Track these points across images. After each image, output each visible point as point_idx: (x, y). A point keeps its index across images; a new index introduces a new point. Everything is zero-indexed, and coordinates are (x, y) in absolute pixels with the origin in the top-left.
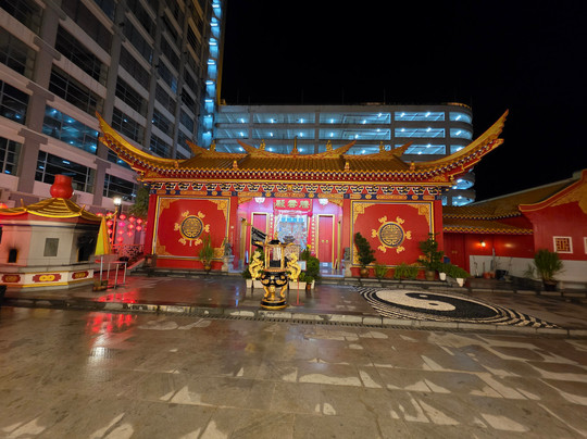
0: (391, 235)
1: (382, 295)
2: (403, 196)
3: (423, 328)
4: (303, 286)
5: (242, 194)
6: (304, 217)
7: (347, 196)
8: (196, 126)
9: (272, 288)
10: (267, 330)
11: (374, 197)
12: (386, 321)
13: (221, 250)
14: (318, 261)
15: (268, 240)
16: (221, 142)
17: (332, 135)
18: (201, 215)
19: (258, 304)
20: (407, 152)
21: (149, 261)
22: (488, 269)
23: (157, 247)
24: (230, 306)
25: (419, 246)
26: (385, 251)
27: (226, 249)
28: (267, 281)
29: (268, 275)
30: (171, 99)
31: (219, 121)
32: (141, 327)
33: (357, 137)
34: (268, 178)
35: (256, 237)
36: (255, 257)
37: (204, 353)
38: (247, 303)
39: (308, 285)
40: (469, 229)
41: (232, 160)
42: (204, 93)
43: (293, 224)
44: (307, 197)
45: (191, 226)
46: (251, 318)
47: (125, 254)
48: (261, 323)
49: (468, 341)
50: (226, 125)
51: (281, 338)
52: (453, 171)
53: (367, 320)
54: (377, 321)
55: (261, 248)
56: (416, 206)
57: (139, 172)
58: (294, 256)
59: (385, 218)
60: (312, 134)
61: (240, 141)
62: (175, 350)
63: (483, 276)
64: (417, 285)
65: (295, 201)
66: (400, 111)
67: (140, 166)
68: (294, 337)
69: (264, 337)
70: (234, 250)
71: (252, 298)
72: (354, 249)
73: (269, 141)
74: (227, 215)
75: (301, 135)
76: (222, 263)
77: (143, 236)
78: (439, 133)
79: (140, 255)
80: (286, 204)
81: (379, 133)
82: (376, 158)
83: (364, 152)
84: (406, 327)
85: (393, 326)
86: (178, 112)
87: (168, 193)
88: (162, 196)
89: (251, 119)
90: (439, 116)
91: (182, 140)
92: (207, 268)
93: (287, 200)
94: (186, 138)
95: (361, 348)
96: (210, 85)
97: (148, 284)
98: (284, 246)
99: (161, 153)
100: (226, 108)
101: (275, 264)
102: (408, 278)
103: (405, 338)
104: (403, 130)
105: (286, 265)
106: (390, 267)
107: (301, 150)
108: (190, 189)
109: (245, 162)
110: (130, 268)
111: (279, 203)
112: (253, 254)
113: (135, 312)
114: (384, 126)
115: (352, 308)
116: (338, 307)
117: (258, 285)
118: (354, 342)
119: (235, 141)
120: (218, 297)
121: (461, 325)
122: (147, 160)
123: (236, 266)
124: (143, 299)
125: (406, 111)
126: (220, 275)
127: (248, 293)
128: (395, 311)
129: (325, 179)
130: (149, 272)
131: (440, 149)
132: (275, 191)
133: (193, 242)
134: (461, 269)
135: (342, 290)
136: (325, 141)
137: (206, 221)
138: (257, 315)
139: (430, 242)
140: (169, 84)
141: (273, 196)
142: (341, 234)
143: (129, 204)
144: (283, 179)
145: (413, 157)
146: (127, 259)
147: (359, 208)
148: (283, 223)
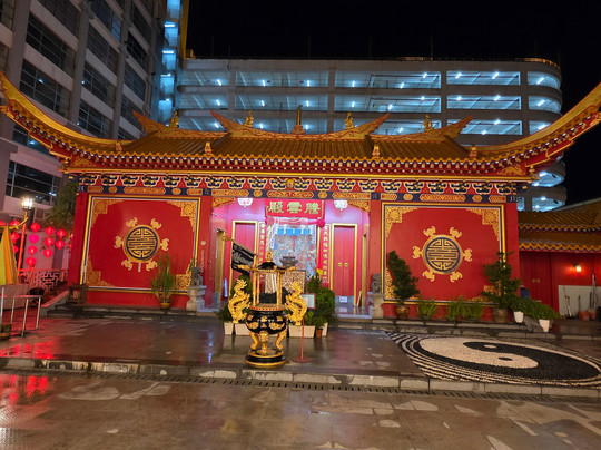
0: (442, 255)
1: (429, 344)
2: (459, 197)
3: (490, 395)
4: (310, 331)
5: (218, 193)
6: (312, 227)
7: (376, 196)
8: (148, 90)
9: (264, 335)
10: (255, 399)
11: (416, 198)
12: (435, 385)
13: (185, 278)
14: (332, 294)
15: (257, 262)
16: (187, 113)
17: (353, 104)
18: (156, 225)
19: (241, 360)
20: (466, 131)
21: (76, 294)
22: (585, 306)
23: (89, 274)
24: (200, 363)
25: (483, 271)
26: (433, 278)
27: (194, 276)
28: (255, 325)
29: (257, 315)
30: (111, 48)
31: (184, 81)
32: (62, 396)
33: (390, 107)
34: (258, 169)
35: (238, 258)
36: (237, 288)
37: (159, 436)
38: (225, 359)
39: (318, 330)
40: (558, 246)
41: (203, 142)
42: (162, 40)
43: (294, 237)
44: (316, 198)
45: (140, 241)
46: (231, 382)
47: (38, 283)
48: (246, 389)
49: (557, 414)
50: (195, 89)
51: (276, 412)
52: (534, 160)
53: (407, 384)
54: (421, 384)
55: (246, 275)
56: (478, 211)
57: (61, 159)
58: (297, 286)
59: (433, 230)
60: (324, 103)
61: (216, 113)
62: (115, 431)
63: (578, 317)
64: (482, 330)
65: (298, 204)
66: (455, 69)
67: (63, 150)
68: (297, 409)
69: (251, 410)
70: (205, 277)
71: (234, 351)
72: (386, 277)
73: (260, 114)
74: (195, 223)
75: (308, 104)
76: (188, 298)
77: (66, 256)
78: (513, 102)
79: (60, 286)
80: (285, 208)
81: (424, 102)
82: (420, 139)
83: (401, 130)
84: (464, 394)
85: (445, 393)
86: (122, 70)
87: (106, 191)
88: (95, 195)
89: (232, 79)
90: (513, 77)
91: (128, 110)
92: (165, 304)
93: (286, 201)
94: (133, 107)
95: (396, 425)
96: (171, 29)
97: (74, 330)
98: (281, 271)
99: (94, 130)
100: (195, 63)
101: (268, 298)
102: (468, 319)
103: (463, 410)
104: (459, 98)
105: (284, 301)
106: (441, 303)
107: (307, 127)
108: (140, 185)
109: (223, 144)
110: (47, 305)
111: (273, 206)
112: (235, 284)
113: (54, 373)
114: (430, 92)
115: (384, 365)
116: (363, 363)
117: (242, 330)
118: (387, 417)
119: (208, 113)
120: (181, 349)
121: (546, 391)
122: (74, 140)
123: (208, 301)
124: (63, 352)
125: (463, 69)
126: (185, 315)
127: (227, 343)
128: (448, 368)
129: (344, 171)
130: (75, 310)
131: (513, 127)
132: (269, 188)
133: (144, 265)
134: (547, 307)
135: (369, 338)
136: (343, 114)
137: (162, 233)
138: (240, 375)
139: (499, 265)
140: (108, 26)
141: (264, 195)
142: (367, 256)
143: (45, 207)
144: (281, 170)
145: (475, 138)
147: (393, 214)
148: (280, 237)
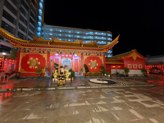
0: (93, 65)
1: (91, 80)
2: (96, 54)
3: (101, 88)
4: (70, 79)
5: (51, 53)
6: (70, 60)
7: (82, 54)
8: (35, 30)
9: (61, 80)
10: (59, 93)
11: (89, 54)
12: (92, 87)
13: (44, 70)
14: (74, 72)
15: (59, 66)
16: (44, 36)
17: (78, 37)
18: (37, 59)
19: (56, 85)
20: (97, 43)
21: (18, 74)
22: (115, 72)
23: (21, 69)
24: (48, 87)
25: (100, 67)
26: (92, 69)
27: (46, 69)
28: (59, 79)
29: (59, 77)
30: (25, 20)
31: (43, 29)
32: (14, 96)
33: (85, 38)
34: (59, 48)
35: (55, 66)
36: (55, 72)
37: (38, 102)
38: (53, 85)
39: (71, 79)
40: (111, 63)
41: (48, 42)
42: (38, 20)
43: (67, 61)
44: (71, 54)
45: (34, 62)
46: (54, 90)
47: (8, 72)
48: (57, 91)
49: (110, 90)
50: (46, 31)
51: (63, 95)
52: (108, 48)
53: (87, 87)
54: (90, 87)
55: (57, 69)
56: (99, 57)
57: (13, 44)
58: (67, 71)
59: (92, 60)
60: (73, 36)
61: (50, 36)
62: (28, 103)
63: (114, 74)
64: (100, 77)
65: (67, 55)
66: (96, 32)
67: (14, 42)
68: (67, 94)
69: (58, 95)
70: (49, 70)
71: (55, 84)
72: (84, 69)
73: (60, 37)
74: (46, 59)
75: (69, 36)
76: (45, 74)
77: (15, 66)
78: (105, 38)
79: (14, 72)
80: (65, 56)
81: (91, 37)
82: (90, 44)
83: (87, 42)
84: (97, 88)
85: (94, 88)
86: (28, 25)
87: (25, 51)
88: (22, 52)
89: (54, 30)
90: (105, 34)
91: (30, 34)
92: (39, 75)
93: (65, 55)
94: (31, 34)
95: (85, 95)
96: (40, 18)
97: (17, 82)
98: (64, 68)
99: (22, 38)
100: (45, 26)
102: (97, 75)
103: (96, 91)
104: (96, 37)
105: (65, 74)
106: (93, 73)
107: (69, 40)
108: (33, 50)
109: (52, 43)
110: (10, 77)
111: (63, 55)
112: (55, 71)
113: (12, 91)
115: (83, 84)
116: (80, 84)
117: (56, 80)
118: (84, 93)
119: (49, 36)
120: (43, 84)
121: (109, 87)
122: (16, 40)
123: (49, 74)
124: (15, 87)
125: (97, 32)
126: (44, 77)
127: (53, 82)
128: (94, 84)
129: (76, 49)
130: (17, 78)
131: (105, 43)
132: (62, 52)
133: (34, 68)
134: (109, 73)
135: (81, 80)
136: (76, 38)
137: (39, 61)
138: (56, 89)
139: (102, 66)
140: (25, 15)
141: (61, 53)
142: (81, 65)
143: (9, 55)
144: (64, 48)
145: (99, 44)
146: (8, 74)
147: (85, 57)
148: (64, 61)
